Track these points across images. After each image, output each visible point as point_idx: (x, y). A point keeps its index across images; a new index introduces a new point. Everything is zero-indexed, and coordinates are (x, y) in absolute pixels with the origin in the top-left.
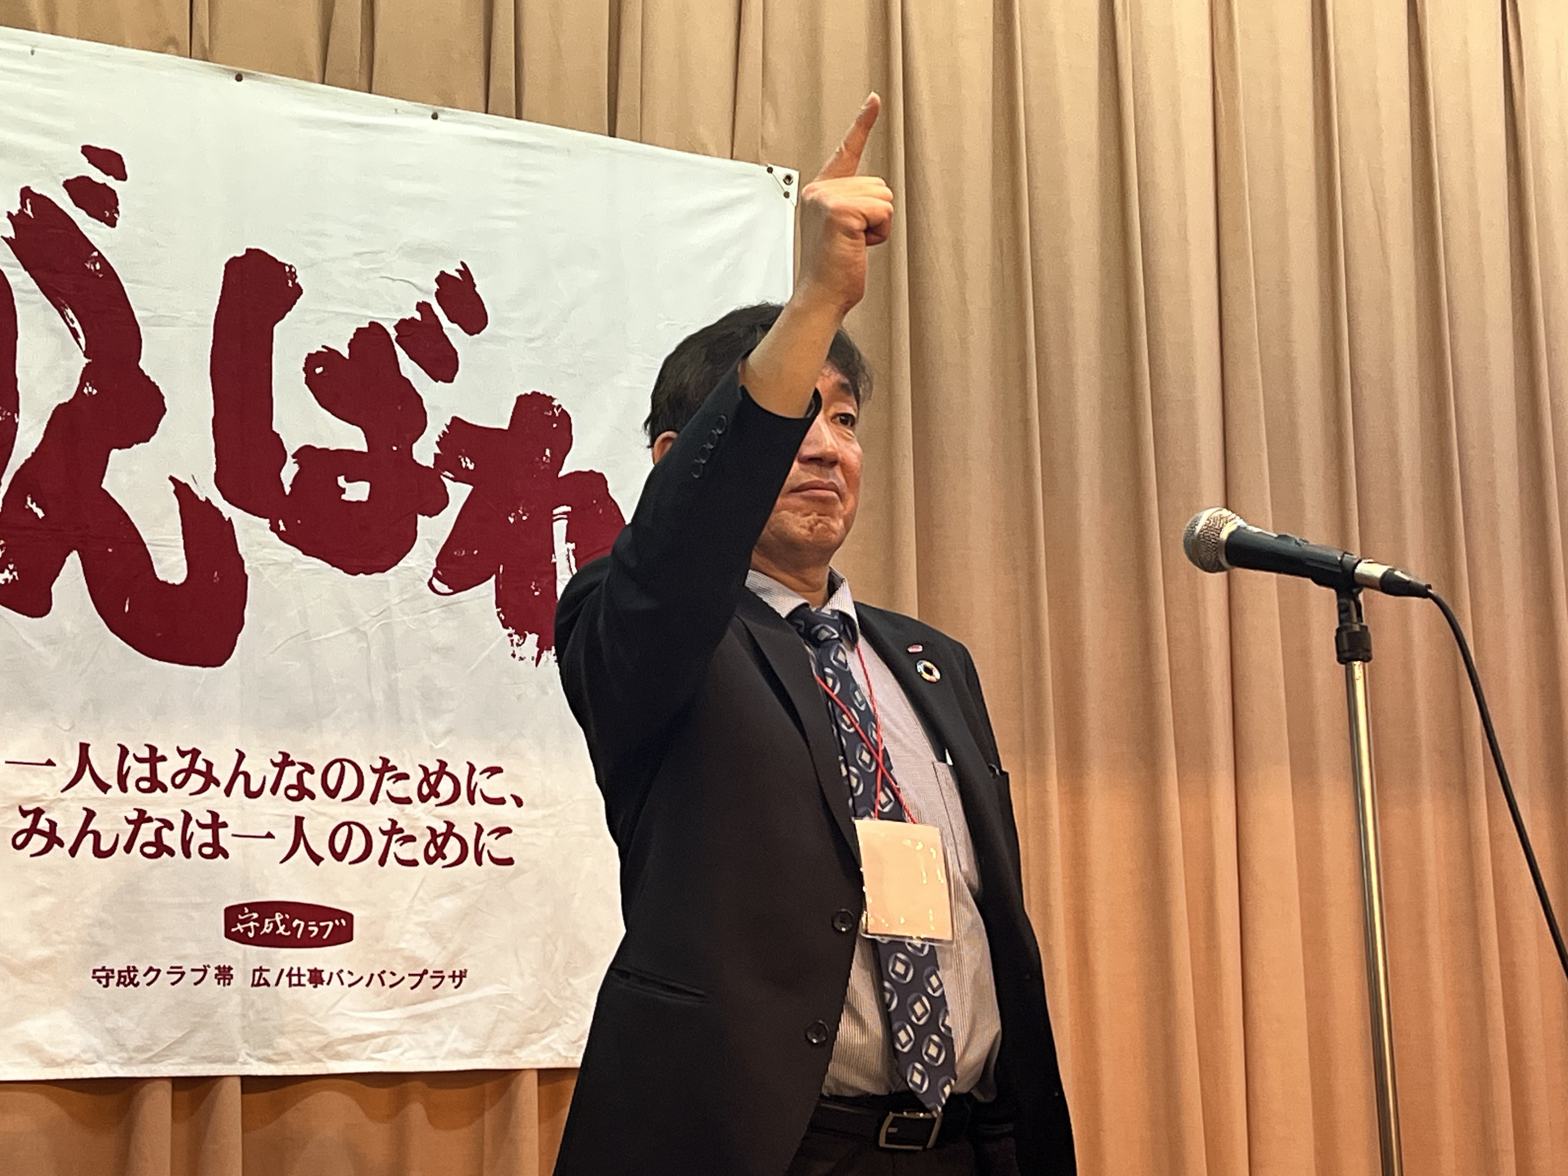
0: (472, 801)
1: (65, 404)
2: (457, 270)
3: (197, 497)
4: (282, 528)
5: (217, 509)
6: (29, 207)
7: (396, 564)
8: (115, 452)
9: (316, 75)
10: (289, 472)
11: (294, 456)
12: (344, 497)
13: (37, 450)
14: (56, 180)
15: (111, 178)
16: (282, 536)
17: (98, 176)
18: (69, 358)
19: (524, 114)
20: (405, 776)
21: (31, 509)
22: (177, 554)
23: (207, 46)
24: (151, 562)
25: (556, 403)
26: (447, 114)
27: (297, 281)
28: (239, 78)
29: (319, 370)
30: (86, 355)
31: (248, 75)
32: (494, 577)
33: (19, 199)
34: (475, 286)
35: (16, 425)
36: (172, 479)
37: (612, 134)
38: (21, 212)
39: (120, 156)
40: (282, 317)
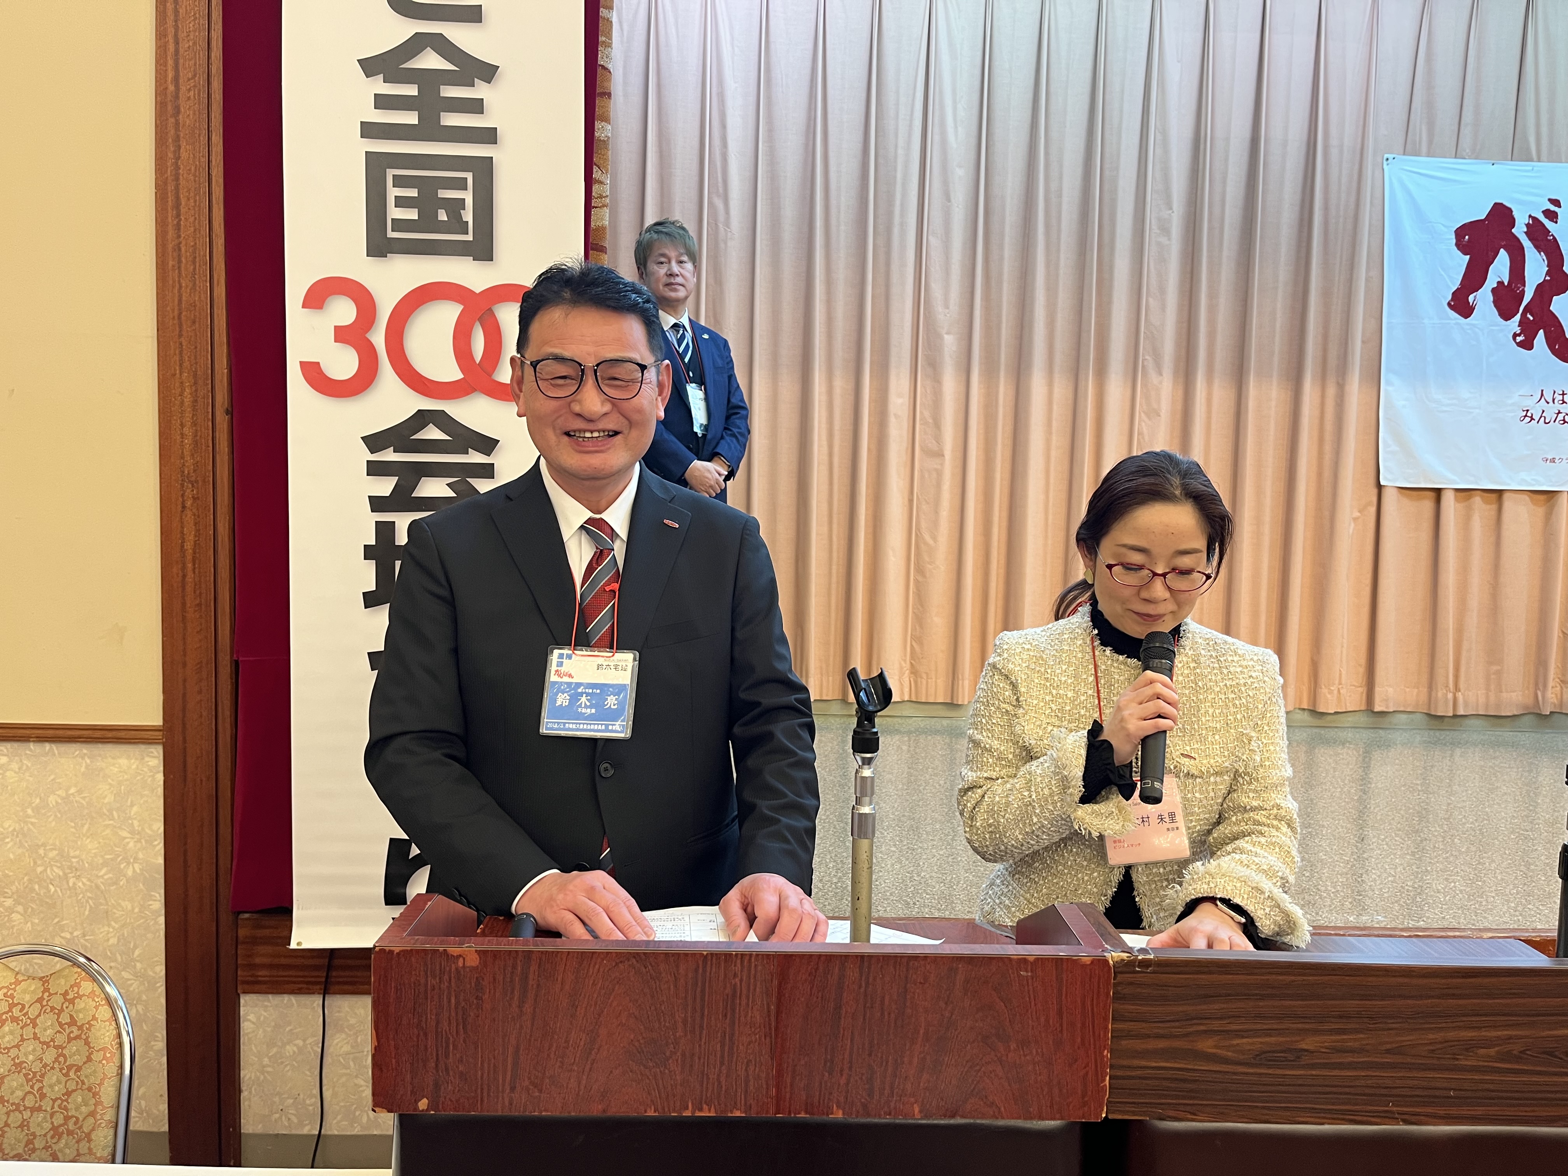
1: (1540, 283)
6: (1531, 220)
8: (1555, 298)
13: (1531, 298)
14: (1540, 211)
15: (1556, 207)
17: (1552, 207)
18: (1542, 268)
21: (1529, 317)
30: (1547, 267)
33: (1528, 218)
35: (1525, 291)
38: (1528, 222)
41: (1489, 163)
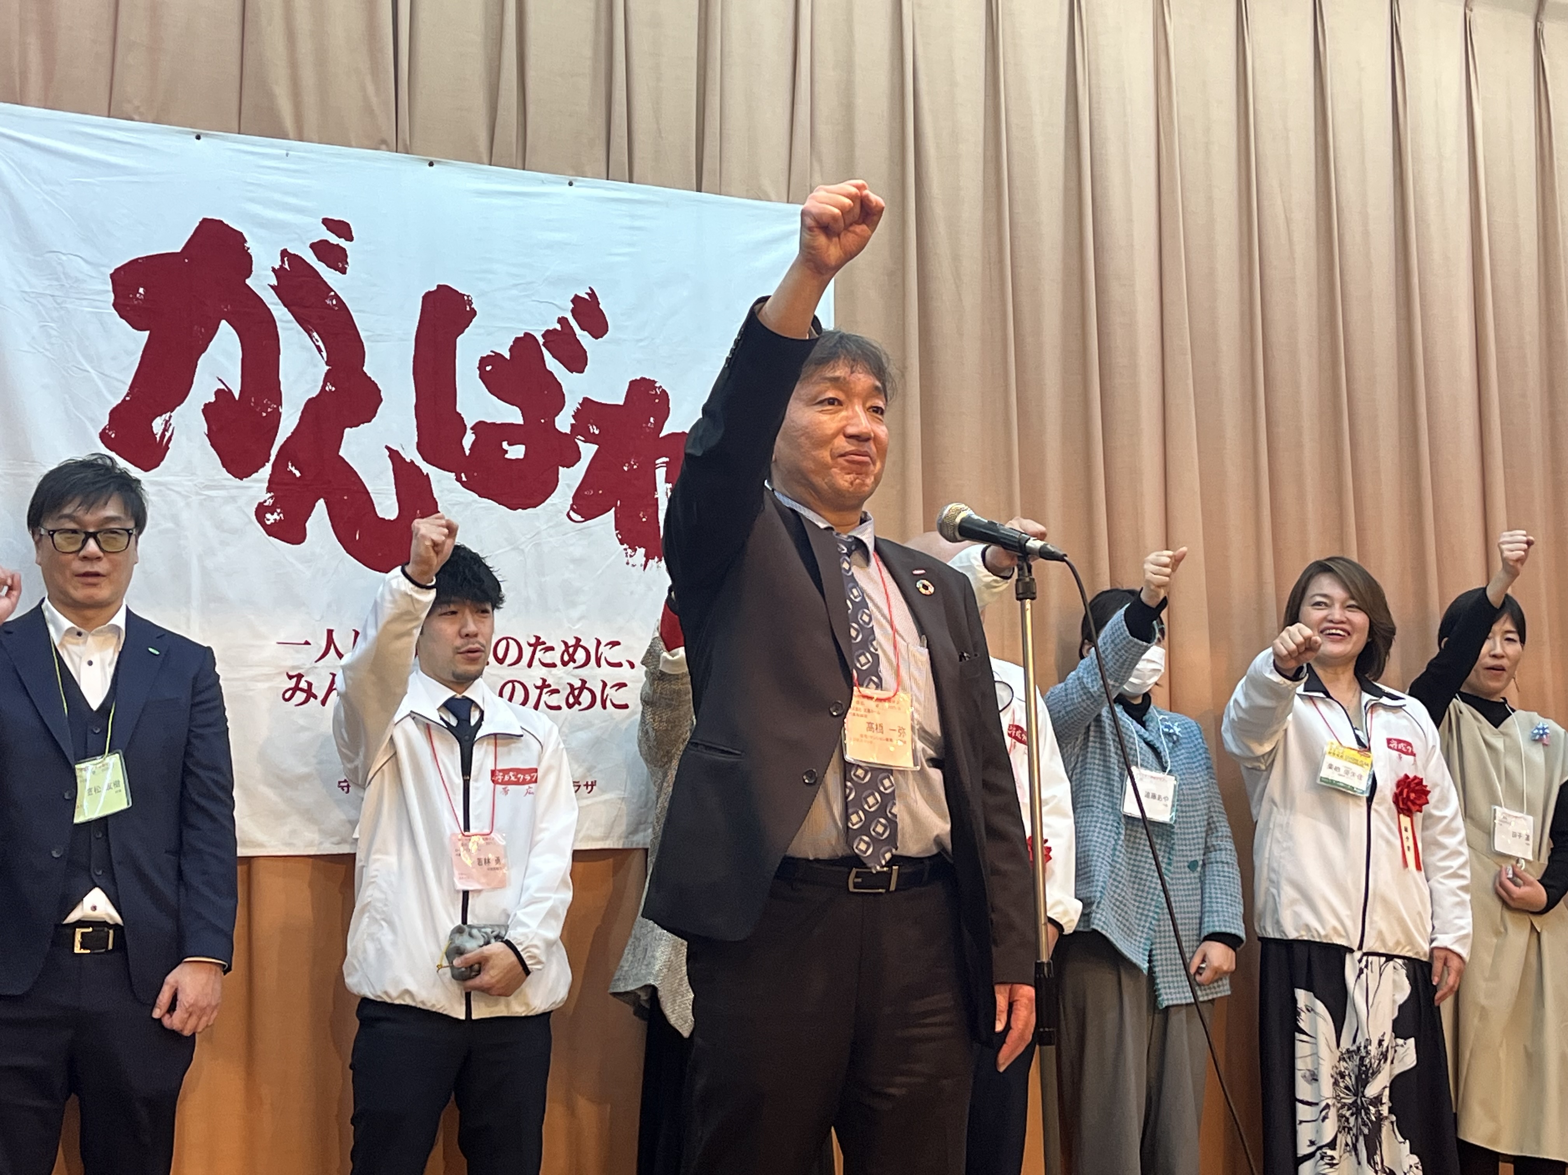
0: (599, 665)
1: (313, 398)
2: (587, 293)
3: (404, 459)
4: (464, 479)
5: (418, 467)
6: (286, 262)
7: (543, 502)
8: (347, 430)
9: (486, 159)
10: (468, 440)
11: (472, 429)
12: (507, 456)
13: (296, 430)
14: (304, 243)
15: (343, 240)
16: (463, 484)
17: (333, 239)
18: (316, 366)
19: (635, 179)
20: (552, 649)
21: (291, 471)
22: (390, 499)
23: (408, 143)
24: (373, 505)
25: (657, 385)
26: (579, 181)
27: (473, 306)
28: (431, 164)
29: (488, 368)
30: (327, 363)
31: (439, 162)
32: (613, 509)
33: (280, 258)
34: (599, 304)
35: (280, 414)
36: (387, 448)
37: (699, 190)
38: (281, 266)
39: (348, 224)
40: (463, 332)
41: (188, 133)
